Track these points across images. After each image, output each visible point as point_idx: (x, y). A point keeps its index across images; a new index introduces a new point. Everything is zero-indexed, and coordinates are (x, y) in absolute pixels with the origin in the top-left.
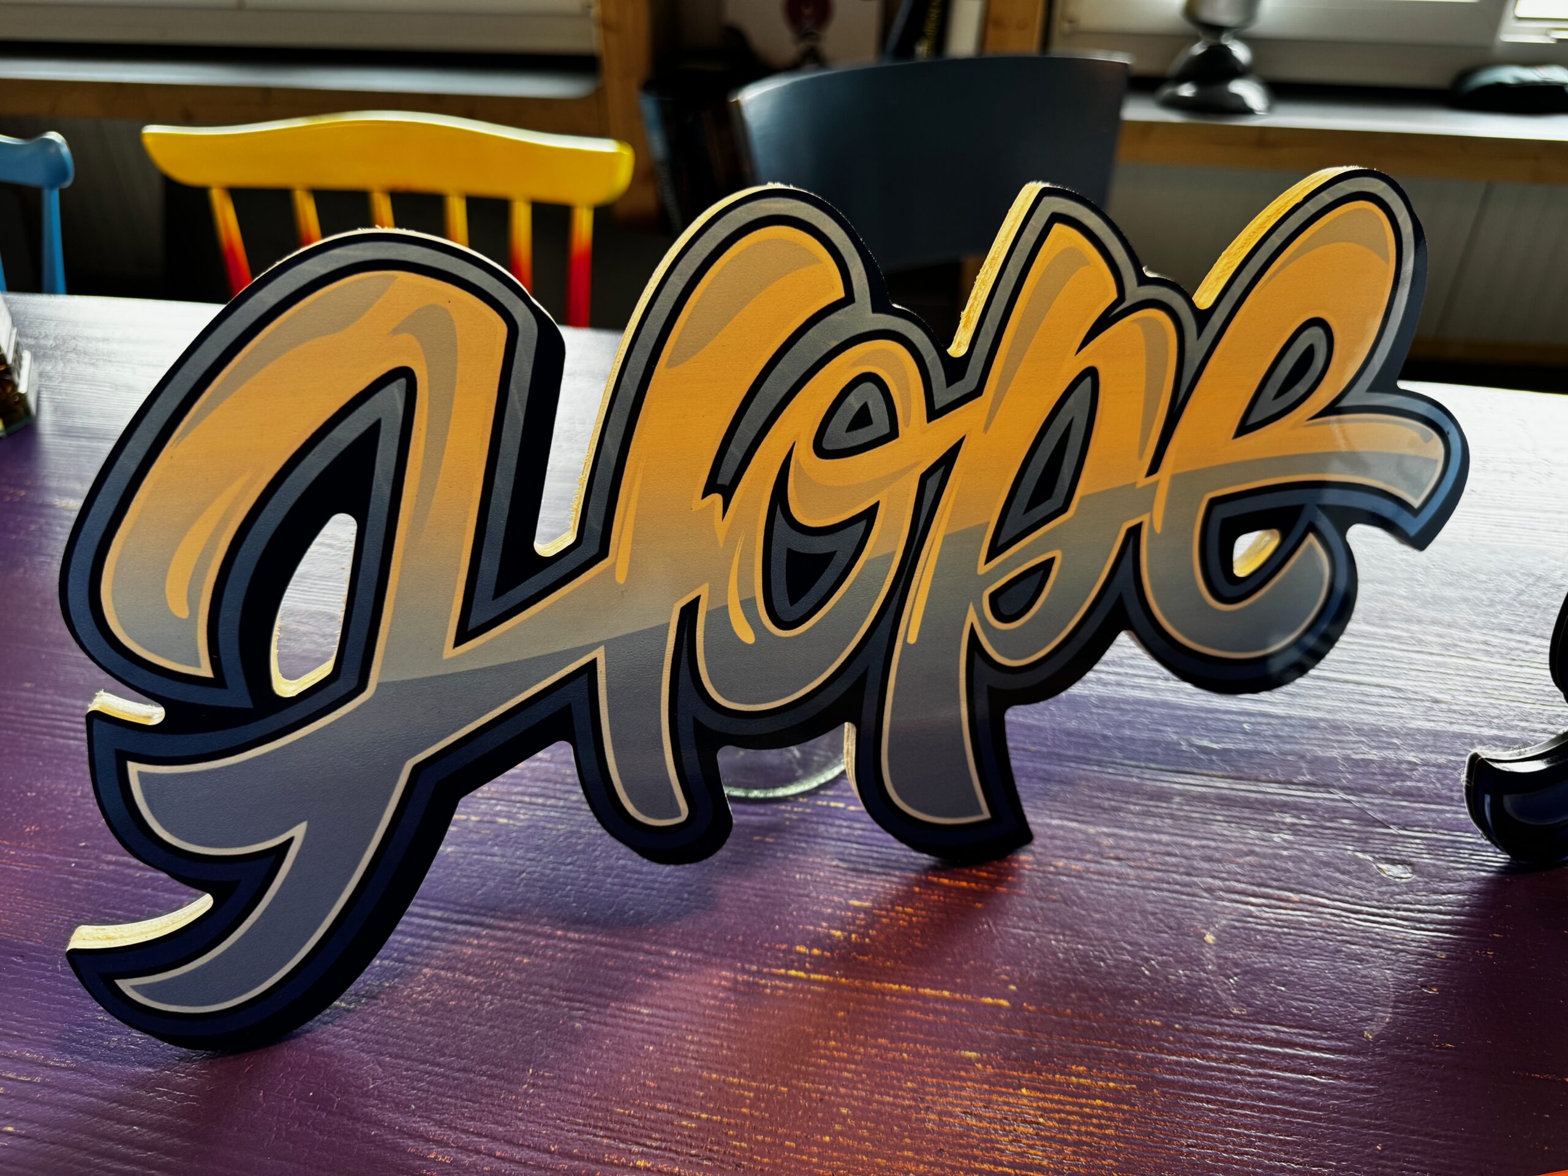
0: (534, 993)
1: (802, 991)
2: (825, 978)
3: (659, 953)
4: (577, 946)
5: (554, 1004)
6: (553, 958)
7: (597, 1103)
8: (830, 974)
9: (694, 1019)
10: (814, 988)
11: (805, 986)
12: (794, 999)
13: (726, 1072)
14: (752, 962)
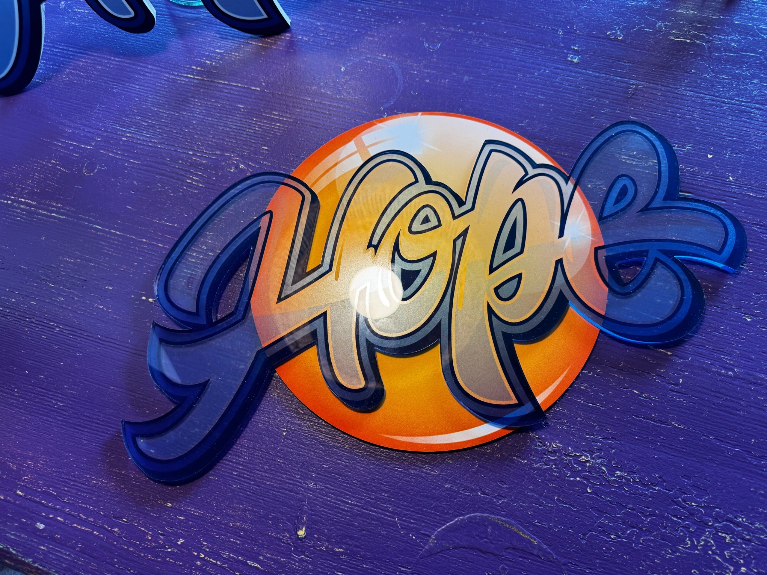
0: (102, 79)
1: (191, 82)
2: (200, 78)
3: (145, 67)
4: (118, 63)
5: (108, 83)
6: (109, 67)
7: (118, 116)
8: (202, 76)
9: (153, 90)
10: (196, 81)
11: (193, 80)
12: (188, 85)
13: (160, 108)
14: (176, 71)
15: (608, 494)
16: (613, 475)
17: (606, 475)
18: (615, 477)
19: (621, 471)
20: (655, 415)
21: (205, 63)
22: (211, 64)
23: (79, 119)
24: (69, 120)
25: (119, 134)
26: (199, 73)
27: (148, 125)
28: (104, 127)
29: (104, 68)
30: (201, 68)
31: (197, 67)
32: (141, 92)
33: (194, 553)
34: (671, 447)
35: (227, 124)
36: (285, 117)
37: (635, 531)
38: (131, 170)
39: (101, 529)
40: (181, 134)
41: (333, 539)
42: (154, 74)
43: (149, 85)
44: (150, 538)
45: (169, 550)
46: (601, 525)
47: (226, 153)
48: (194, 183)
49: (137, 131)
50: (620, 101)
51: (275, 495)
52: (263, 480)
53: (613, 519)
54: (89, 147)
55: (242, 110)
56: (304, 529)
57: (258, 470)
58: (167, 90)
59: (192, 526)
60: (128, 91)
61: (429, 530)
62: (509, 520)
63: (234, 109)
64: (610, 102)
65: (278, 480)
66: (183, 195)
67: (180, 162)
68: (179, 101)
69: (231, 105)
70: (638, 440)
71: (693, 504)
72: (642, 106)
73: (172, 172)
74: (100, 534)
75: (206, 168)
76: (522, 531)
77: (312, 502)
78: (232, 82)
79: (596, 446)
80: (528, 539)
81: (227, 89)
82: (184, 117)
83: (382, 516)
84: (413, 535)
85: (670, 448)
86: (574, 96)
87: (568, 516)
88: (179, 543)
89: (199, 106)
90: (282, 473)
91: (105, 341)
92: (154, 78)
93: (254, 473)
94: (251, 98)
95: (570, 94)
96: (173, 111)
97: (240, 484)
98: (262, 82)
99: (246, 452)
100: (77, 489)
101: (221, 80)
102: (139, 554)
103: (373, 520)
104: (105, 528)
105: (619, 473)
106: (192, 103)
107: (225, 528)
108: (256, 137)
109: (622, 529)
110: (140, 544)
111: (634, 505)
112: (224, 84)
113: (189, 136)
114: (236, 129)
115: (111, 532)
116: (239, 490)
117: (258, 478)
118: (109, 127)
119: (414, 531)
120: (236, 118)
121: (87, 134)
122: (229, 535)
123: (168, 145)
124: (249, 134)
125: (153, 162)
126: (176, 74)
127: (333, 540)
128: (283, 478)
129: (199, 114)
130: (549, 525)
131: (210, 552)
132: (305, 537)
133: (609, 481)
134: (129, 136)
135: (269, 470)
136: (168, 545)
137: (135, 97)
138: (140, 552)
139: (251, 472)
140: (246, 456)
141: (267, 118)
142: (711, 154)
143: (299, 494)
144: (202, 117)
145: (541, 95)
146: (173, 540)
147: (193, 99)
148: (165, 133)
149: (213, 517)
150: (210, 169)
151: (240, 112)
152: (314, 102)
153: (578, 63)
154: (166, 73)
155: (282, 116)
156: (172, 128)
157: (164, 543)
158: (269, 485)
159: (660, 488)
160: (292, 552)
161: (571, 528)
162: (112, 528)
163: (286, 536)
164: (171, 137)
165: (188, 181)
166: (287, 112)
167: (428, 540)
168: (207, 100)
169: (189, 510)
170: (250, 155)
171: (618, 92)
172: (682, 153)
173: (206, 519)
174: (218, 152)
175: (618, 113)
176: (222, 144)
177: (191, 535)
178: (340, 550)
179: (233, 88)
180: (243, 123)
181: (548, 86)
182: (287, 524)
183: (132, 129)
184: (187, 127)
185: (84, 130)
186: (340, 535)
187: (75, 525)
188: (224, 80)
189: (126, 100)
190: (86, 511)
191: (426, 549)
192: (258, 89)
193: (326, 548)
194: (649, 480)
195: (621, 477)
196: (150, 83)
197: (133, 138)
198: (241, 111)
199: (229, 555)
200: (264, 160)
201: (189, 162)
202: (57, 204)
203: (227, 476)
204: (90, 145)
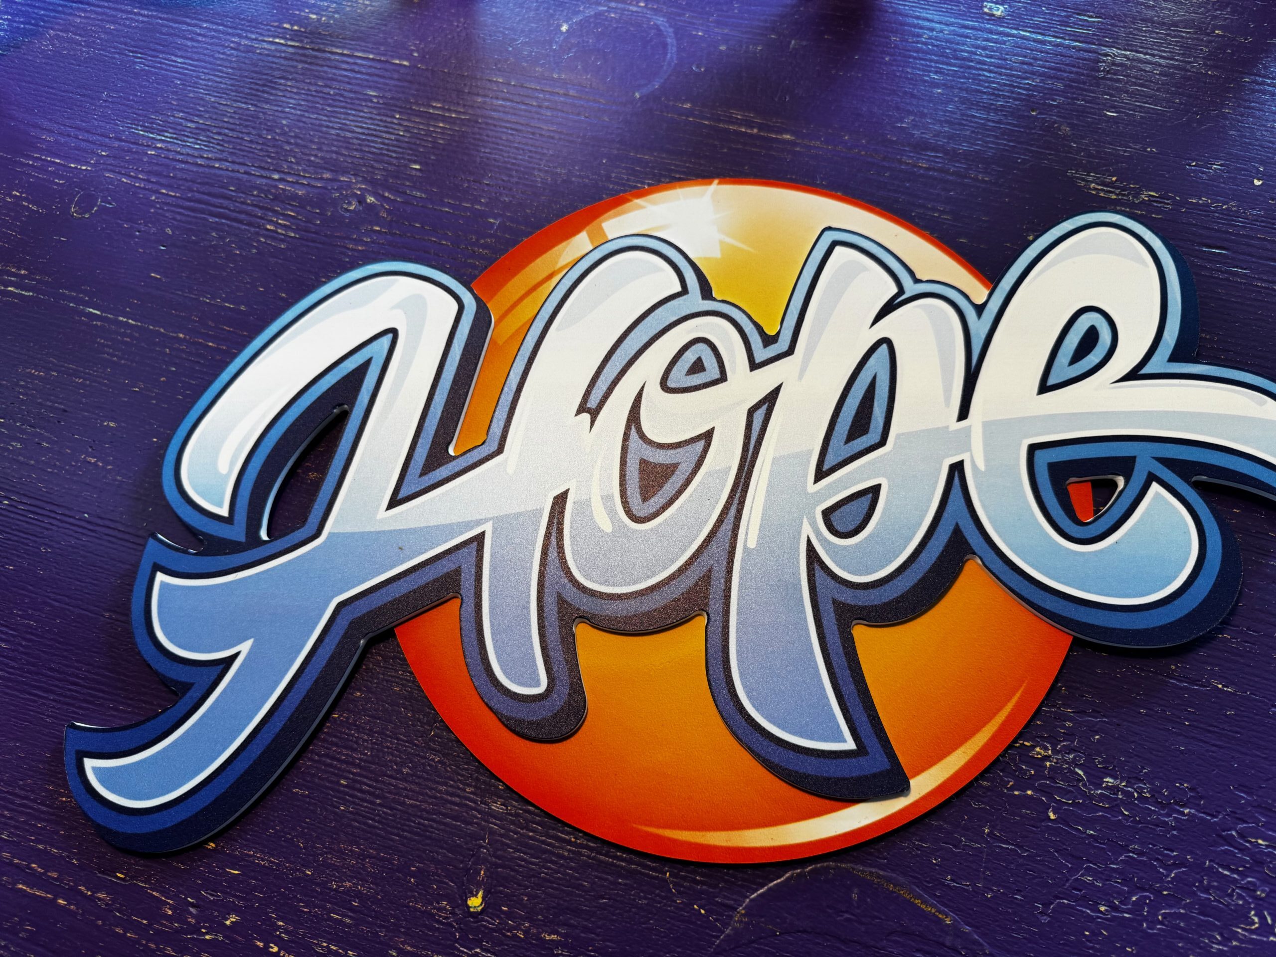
0: (114, 48)
1: (280, 52)
3: (195, 25)
4: (145, 19)
5: (125, 55)
6: (130, 27)
7: (141, 112)
8: (301, 41)
9: (209, 66)
10: (291, 50)
11: (284, 48)
12: (274, 56)
13: (221, 97)
14: (252, 32)
15: (1090, 823)
16: (1099, 786)
17: (1084, 785)
18: (1102, 789)
19: (1115, 778)
20: (1177, 667)
21: (308, 18)
22: (319, 20)
23: (68, 118)
24: (50, 120)
25: (142, 145)
26: (296, 36)
27: (197, 128)
28: (115, 132)
29: (120, 27)
30: (301, 26)
31: (292, 25)
32: (187, 69)
33: (258, 943)
34: (1211, 728)
35: (345, 124)
36: (455, 111)
37: (1149, 898)
38: (161, 208)
39: (72, 894)
40: (258, 143)
41: (538, 914)
42: (213, 37)
43: (202, 57)
44: (170, 912)
45: (207, 937)
46: (1079, 885)
47: (343, 176)
48: (279, 231)
49: (175, 138)
50: (1084, 83)
51: (423, 825)
52: (401, 796)
53: (1101, 873)
54: (84, 168)
55: (375, 100)
56: (480, 894)
57: (391, 777)
58: (235, 65)
59: (255, 889)
60: (161, 68)
61: (734, 897)
62: (894, 875)
63: (358, 99)
64: (1065, 86)
65: (431, 797)
66: (258, 253)
67: (255, 193)
68: (257, 84)
69: (355, 92)
70: (1146, 714)
71: (1260, 841)
72: (1127, 92)
73: (240, 212)
74: (69, 904)
75: (302, 202)
76: (919, 897)
77: (497, 841)
78: (357, 50)
79: (1064, 727)
80: (934, 914)
81: (348, 63)
82: (264, 113)
83: (639, 868)
84: (700, 907)
85: (1210, 731)
86: (997, 76)
87: (1012, 866)
88: (228, 923)
89: (296, 93)
90: (438, 783)
91: (99, 525)
92: (211, 44)
93: (383, 782)
94: (391, 78)
95: (990, 71)
96: (245, 103)
97: (354, 803)
98: (413, 51)
99: (367, 741)
100: (29, 814)
101: (337, 47)
102: (146, 946)
103: (620, 876)
104: (80, 892)
105: (1111, 780)
106: (282, 87)
107: (321, 893)
108: (399, 147)
109: (1120, 893)
110: (150, 925)
111: (1142, 844)
112: (342, 55)
113: (274, 146)
114: (363, 134)
115: (92, 899)
116: (352, 816)
117: (390, 792)
118: (124, 131)
119: (702, 899)
120: (362, 114)
121: (83, 145)
122: (329, 906)
123: (233, 162)
124: (386, 141)
125: (203, 193)
126: (254, 37)
127: (540, 917)
128: (440, 792)
129: (294, 108)
130: (973, 885)
131: (288, 941)
132: (482, 910)
133: (1091, 797)
134: (161, 148)
135: (412, 775)
136: (205, 927)
137: (176, 78)
138: (148, 941)
139: (377, 781)
140: (366, 748)
141: (419, 114)
142: (1259, 179)
143: (471, 824)
144: (299, 112)
145: (936, 73)
146: (217, 917)
147: (283, 81)
148: (229, 142)
149: (298, 870)
150: (311, 206)
151: (370, 104)
152: (509, 84)
153: (1004, 18)
154: (233, 35)
155: (449, 110)
156: (242, 133)
157: (198, 922)
158: (411, 805)
159: (1193, 811)
160: (457, 941)
161: (1019, 891)
162: (94, 893)
163: (444, 909)
164: (240, 150)
165: (268, 227)
166: (458, 104)
167: (731, 917)
168: (310, 83)
169: (251, 856)
170: (386, 181)
171: (1079, 67)
172: (1204, 176)
173: (284, 873)
174: (327, 175)
175: (1082, 105)
176: (336, 160)
177: (252, 906)
178: (554, 937)
179: (359, 61)
180: (377, 122)
181: (947, 57)
182: (447, 884)
183: (166, 134)
184: (269, 130)
185: (76, 137)
186: (554, 908)
187: (20, 886)
188: (343, 48)
189: (158, 84)
190: (44, 858)
191: (728, 935)
192: (406, 63)
193: (526, 932)
194: (1170, 793)
195: (1115, 789)
196: (205, 55)
197: (168, 150)
198: (372, 101)
199: (328, 947)
200: (414, 187)
201: (272, 194)
202: (19, 269)
203: (327, 788)
204: (87, 163)
